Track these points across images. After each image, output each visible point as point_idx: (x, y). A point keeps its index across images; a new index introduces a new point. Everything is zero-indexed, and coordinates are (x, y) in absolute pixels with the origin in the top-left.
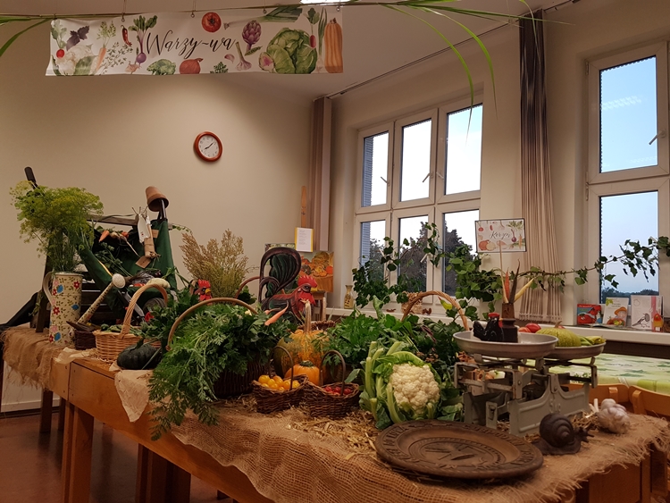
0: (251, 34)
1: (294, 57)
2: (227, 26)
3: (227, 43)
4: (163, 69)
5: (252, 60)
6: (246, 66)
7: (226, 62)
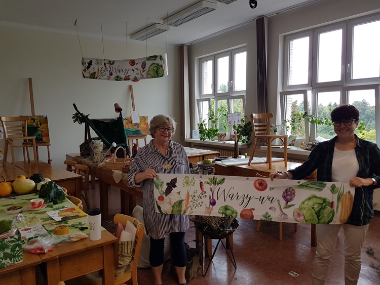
0: (144, 66)
1: (157, 72)
2: (137, 64)
3: (137, 69)
4: (119, 79)
5: (144, 74)
6: (142, 77)
7: (137, 76)
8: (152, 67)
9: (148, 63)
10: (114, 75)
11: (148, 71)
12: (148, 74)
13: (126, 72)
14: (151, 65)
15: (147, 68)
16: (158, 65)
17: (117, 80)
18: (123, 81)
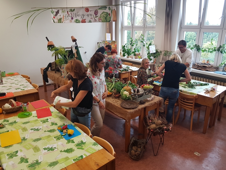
0: (96, 13)
2: (90, 11)
3: (91, 15)
4: (77, 21)
5: (97, 19)
6: (95, 21)
7: (91, 20)
8: (103, 14)
9: (100, 12)
10: (75, 19)
11: (100, 17)
12: (100, 19)
13: (83, 16)
14: (102, 13)
15: (99, 15)
16: (107, 13)
17: (77, 23)
18: (81, 23)
